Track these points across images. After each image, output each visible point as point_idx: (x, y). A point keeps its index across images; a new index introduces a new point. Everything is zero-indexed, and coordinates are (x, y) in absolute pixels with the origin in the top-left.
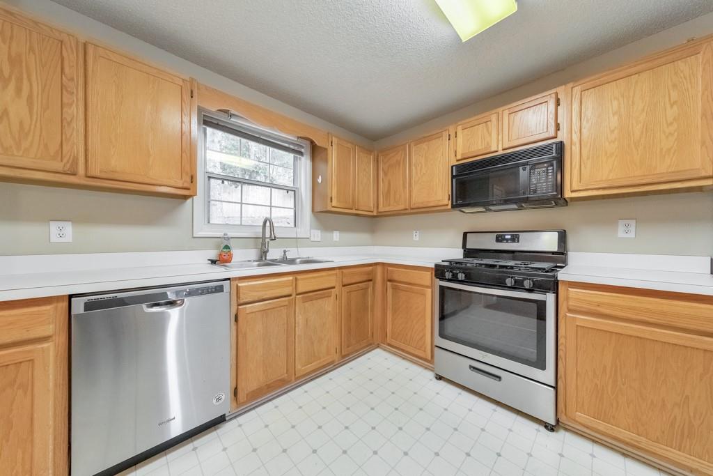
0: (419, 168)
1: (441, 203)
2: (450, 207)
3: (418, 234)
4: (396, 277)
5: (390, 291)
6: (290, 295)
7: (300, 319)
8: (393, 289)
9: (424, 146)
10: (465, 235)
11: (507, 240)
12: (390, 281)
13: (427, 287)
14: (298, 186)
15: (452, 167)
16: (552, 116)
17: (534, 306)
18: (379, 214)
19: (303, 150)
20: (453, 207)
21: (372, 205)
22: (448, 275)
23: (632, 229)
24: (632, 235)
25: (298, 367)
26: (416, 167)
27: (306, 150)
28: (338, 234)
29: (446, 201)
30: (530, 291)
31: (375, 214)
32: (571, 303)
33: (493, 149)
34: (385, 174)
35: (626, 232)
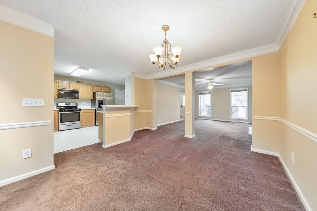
2: (57, 97)
10: (57, 103)
13: (57, 114)
15: (58, 89)
16: (77, 87)
17: (77, 113)
30: (76, 111)
32: (83, 112)
33: (68, 88)
35: (84, 103)
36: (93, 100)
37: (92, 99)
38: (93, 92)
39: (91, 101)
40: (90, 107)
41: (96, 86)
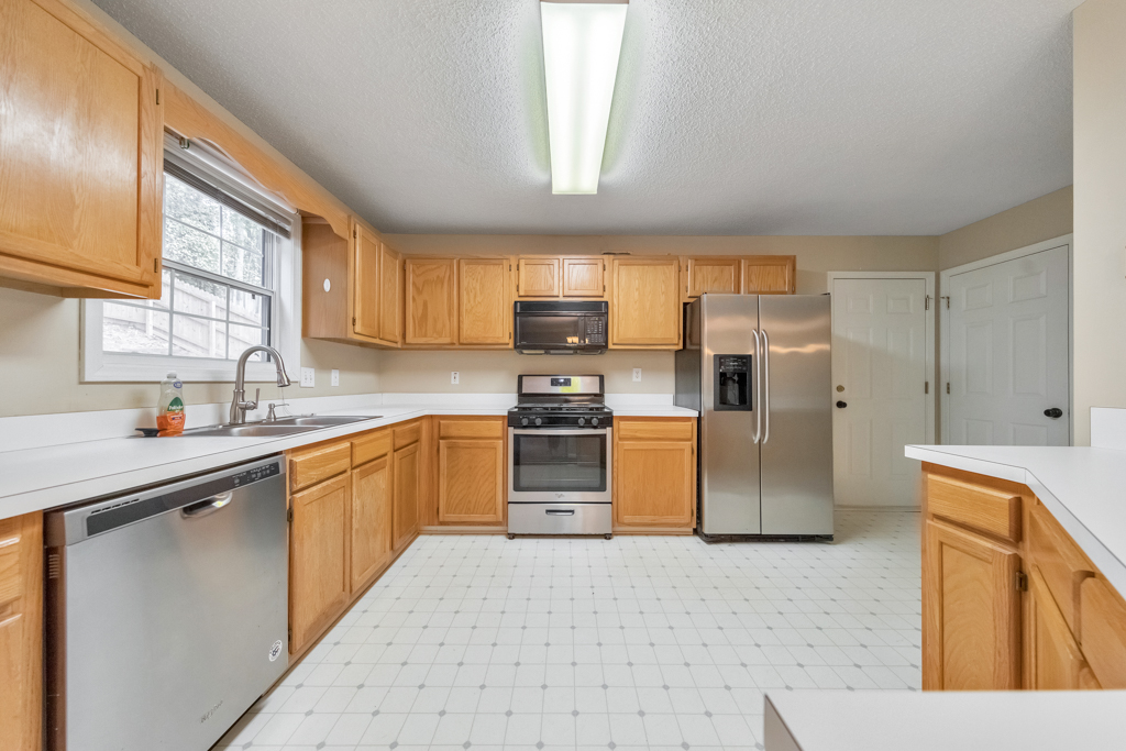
0: (472, 295)
1: (501, 341)
2: (511, 346)
3: (457, 376)
4: (453, 432)
5: (444, 452)
6: (345, 472)
7: (357, 504)
8: (449, 448)
9: (480, 268)
10: (520, 378)
11: (561, 384)
12: (443, 438)
13: (498, 438)
14: (274, 289)
15: (516, 302)
16: (600, 278)
17: (598, 439)
18: (405, 346)
19: (288, 228)
20: (516, 347)
21: (397, 334)
22: (525, 422)
23: (640, 374)
24: (639, 380)
25: (356, 577)
26: (468, 293)
27: (294, 228)
28: (337, 375)
29: (506, 340)
30: (595, 427)
31: (399, 346)
32: (622, 433)
33: (555, 293)
34: (419, 291)
35: (637, 377)
36: (687, 356)
37: (677, 352)
38: (685, 304)
39: (671, 361)
40: (669, 397)
41: (700, 261)
